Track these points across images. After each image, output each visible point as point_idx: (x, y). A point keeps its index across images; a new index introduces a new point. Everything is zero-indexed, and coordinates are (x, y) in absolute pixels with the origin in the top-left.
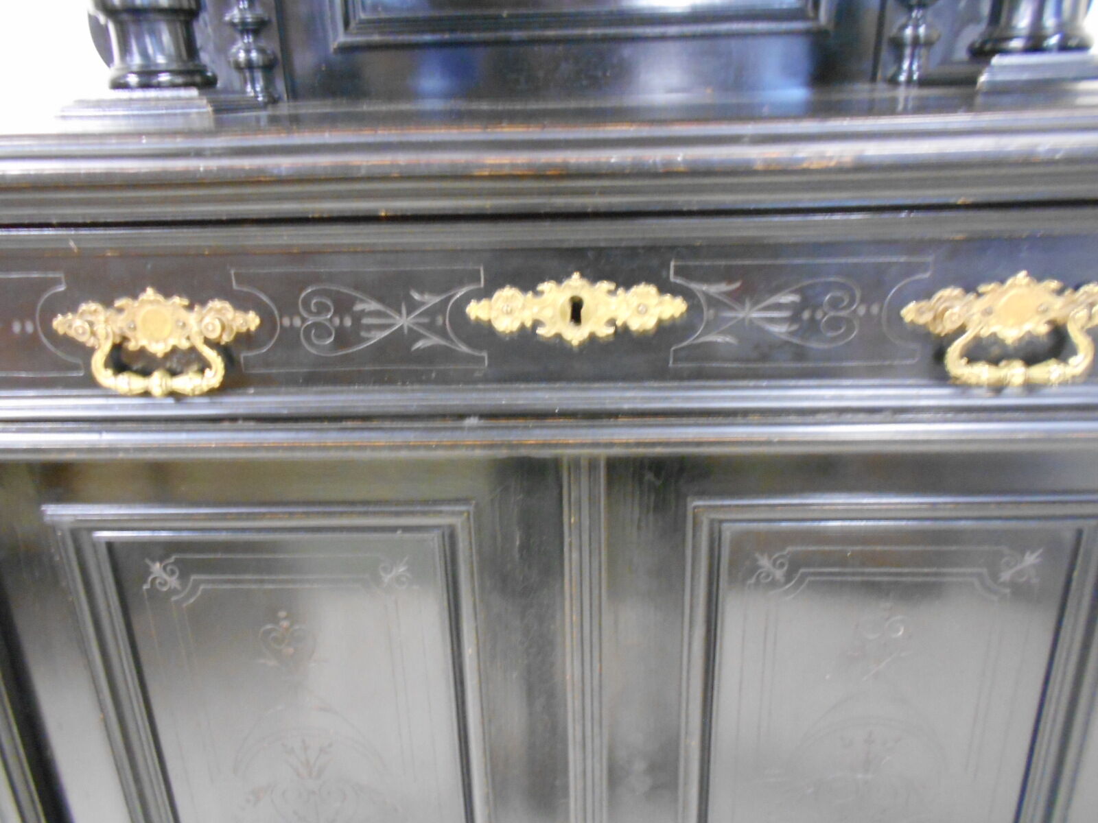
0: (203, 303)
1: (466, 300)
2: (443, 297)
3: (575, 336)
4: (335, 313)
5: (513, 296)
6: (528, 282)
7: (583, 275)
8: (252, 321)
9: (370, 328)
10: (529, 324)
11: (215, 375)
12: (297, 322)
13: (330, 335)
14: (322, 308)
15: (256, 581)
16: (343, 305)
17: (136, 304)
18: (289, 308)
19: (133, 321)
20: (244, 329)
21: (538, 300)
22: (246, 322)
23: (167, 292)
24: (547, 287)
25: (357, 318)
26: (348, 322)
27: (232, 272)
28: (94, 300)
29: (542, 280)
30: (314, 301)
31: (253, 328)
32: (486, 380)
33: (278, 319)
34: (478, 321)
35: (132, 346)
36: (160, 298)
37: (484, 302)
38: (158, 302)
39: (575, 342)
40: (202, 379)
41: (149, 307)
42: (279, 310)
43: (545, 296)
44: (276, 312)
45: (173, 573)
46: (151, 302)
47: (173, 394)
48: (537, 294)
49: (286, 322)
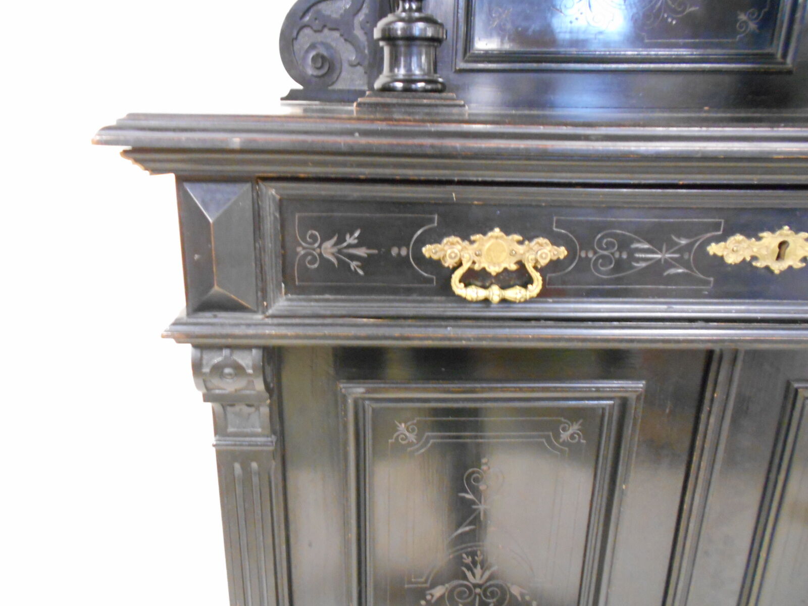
0: (530, 239)
1: (708, 242)
2: (692, 240)
3: (778, 267)
4: (619, 249)
5: (742, 240)
6: (752, 231)
7: (791, 229)
8: (562, 252)
9: (638, 260)
10: (748, 259)
11: (535, 289)
12: (590, 255)
13: (611, 263)
14: (610, 245)
15: (471, 437)
16: (624, 244)
17: (485, 238)
18: (587, 244)
19: (480, 250)
20: (555, 258)
21: (757, 243)
22: (559, 253)
23: (507, 231)
24: (765, 234)
25: (631, 253)
26: (625, 256)
27: (555, 219)
28: (456, 235)
29: (762, 230)
30: (605, 241)
31: (562, 257)
32: (710, 296)
33: (578, 251)
34: (715, 255)
35: (477, 267)
36: (502, 234)
37: (722, 244)
38: (501, 237)
39: (777, 272)
40: (526, 291)
41: (493, 241)
42: (580, 245)
43: (763, 241)
44: (578, 247)
45: (413, 430)
46: (497, 238)
47: (504, 301)
48: (759, 239)
49: (583, 255)
